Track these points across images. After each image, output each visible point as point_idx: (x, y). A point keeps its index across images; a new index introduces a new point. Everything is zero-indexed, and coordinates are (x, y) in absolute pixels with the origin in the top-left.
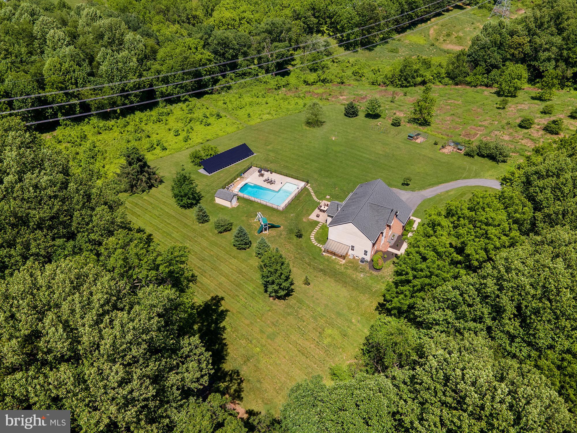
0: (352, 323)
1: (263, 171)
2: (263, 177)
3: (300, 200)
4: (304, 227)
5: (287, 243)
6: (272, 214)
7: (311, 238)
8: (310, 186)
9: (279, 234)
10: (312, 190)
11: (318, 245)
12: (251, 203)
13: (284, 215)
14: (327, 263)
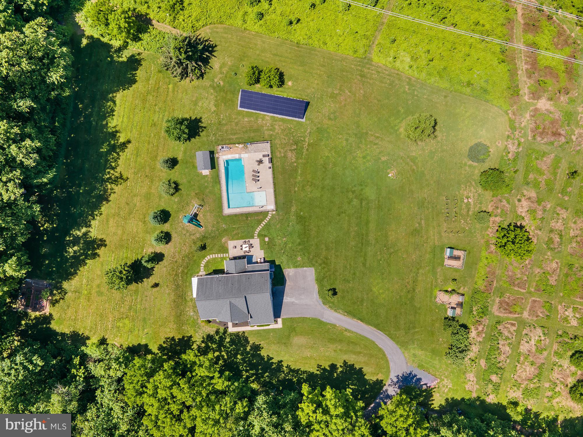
0: (143, 330)
1: (267, 158)
2: (259, 165)
3: (247, 219)
4: (215, 244)
5: (187, 245)
6: (213, 210)
7: (206, 258)
8: (272, 214)
9: (193, 232)
10: (268, 220)
11: (201, 268)
12: (216, 183)
13: (219, 220)
14: (188, 284)
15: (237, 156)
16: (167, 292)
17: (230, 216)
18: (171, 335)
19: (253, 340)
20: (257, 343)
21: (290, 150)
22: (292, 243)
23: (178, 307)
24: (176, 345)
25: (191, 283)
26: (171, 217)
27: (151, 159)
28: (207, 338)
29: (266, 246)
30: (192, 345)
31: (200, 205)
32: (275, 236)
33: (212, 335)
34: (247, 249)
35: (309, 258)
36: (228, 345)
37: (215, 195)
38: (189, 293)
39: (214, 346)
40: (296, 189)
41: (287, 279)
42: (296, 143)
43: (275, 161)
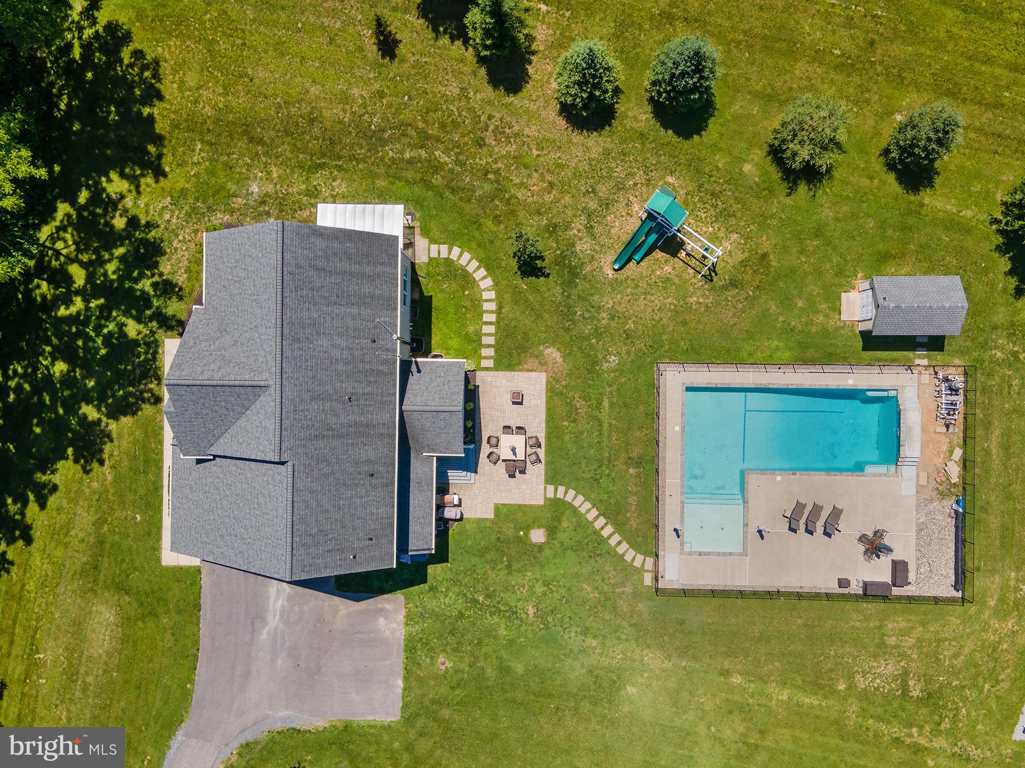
1: (886, 577)
2: (862, 538)
3: (629, 462)
4: (539, 316)
5: (548, 198)
6: (684, 323)
7: (483, 272)
8: (641, 570)
9: (598, 229)
10: (621, 550)
11: (444, 248)
12: (803, 346)
13: (639, 345)
14: (381, 183)
15: (912, 449)
16: (355, 92)
17: (654, 388)
18: (168, 87)
19: (120, 435)
20: (107, 448)
21: (906, 673)
22: (511, 643)
23: (288, 133)
24: (124, 105)
25: (384, 197)
26: (675, 139)
27: (945, 69)
28: (146, 243)
29: (508, 531)
30: (123, 175)
31: (713, 269)
32: (550, 573)
33: (156, 265)
34: (505, 453)
35: (440, 702)
36: (111, 326)
37: (751, 336)
38: (341, 186)
39: (111, 267)
40: (736, 679)
41: (363, 605)
42: (930, 698)
43: (870, 607)
